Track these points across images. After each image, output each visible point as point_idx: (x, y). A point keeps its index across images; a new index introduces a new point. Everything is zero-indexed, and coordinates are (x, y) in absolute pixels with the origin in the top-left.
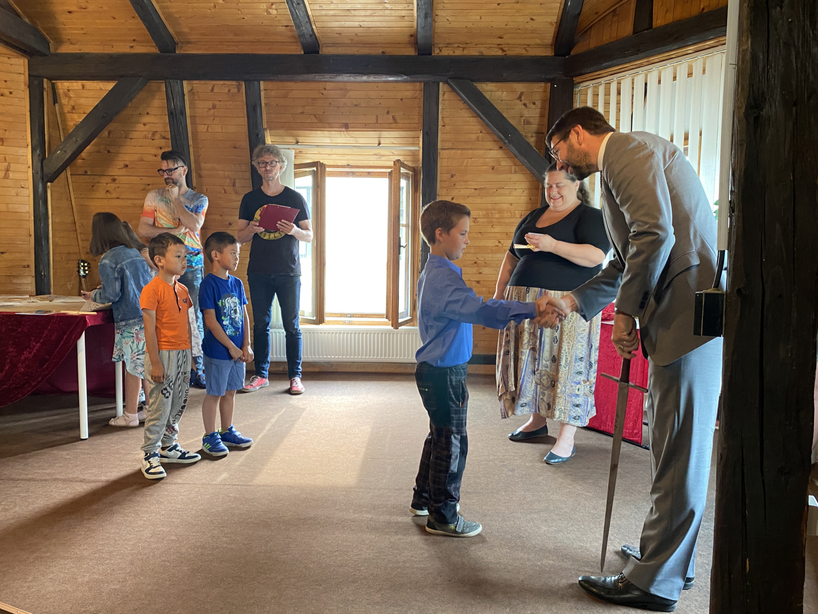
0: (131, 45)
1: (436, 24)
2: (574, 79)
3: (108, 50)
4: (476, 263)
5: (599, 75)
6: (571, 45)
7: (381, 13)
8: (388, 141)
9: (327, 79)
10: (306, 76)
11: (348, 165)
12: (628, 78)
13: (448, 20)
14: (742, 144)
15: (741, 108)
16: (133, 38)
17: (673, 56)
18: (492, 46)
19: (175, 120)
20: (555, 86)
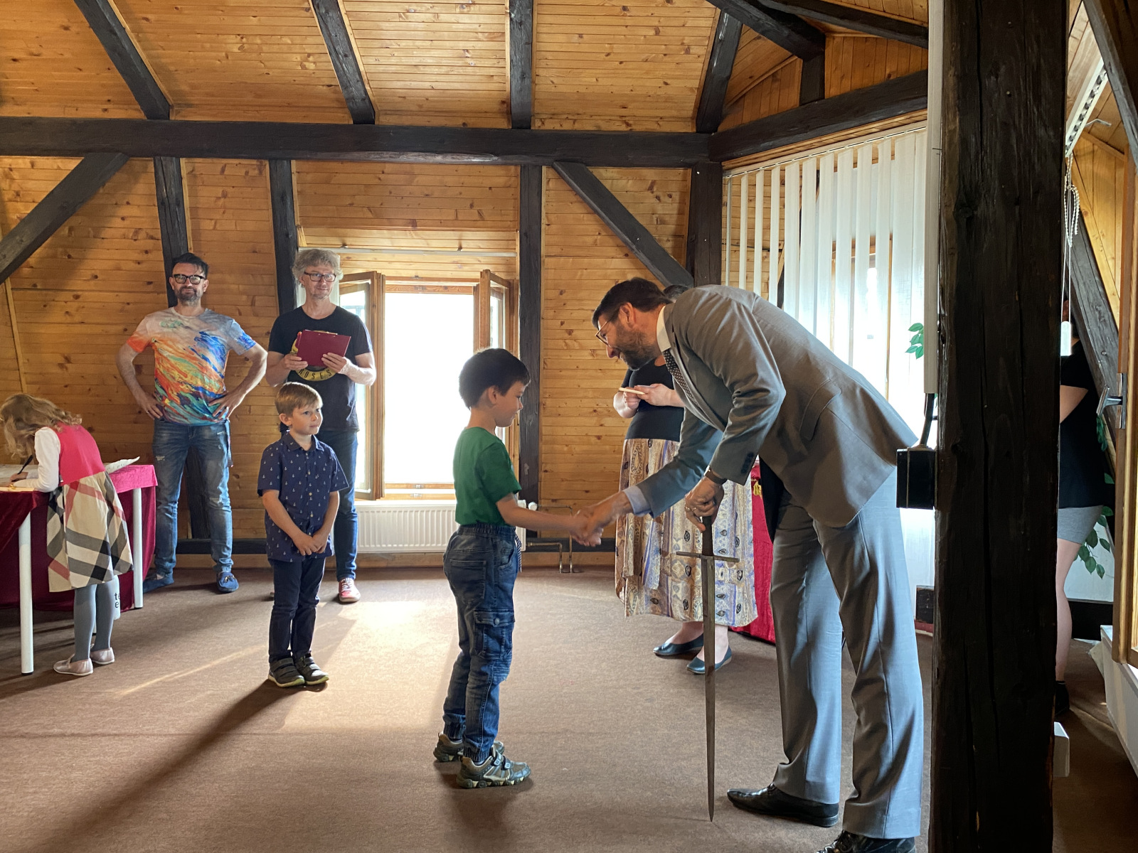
0: (105, 106)
1: (537, 87)
2: (723, 164)
3: (71, 114)
4: (595, 411)
5: (756, 158)
6: (718, 118)
7: (461, 71)
8: (472, 244)
9: (386, 159)
10: (356, 155)
11: (417, 277)
12: (795, 164)
13: (552, 82)
14: (952, 254)
15: (950, 206)
16: (110, 98)
17: (852, 136)
18: (613, 118)
19: (168, 214)
20: (698, 173)
